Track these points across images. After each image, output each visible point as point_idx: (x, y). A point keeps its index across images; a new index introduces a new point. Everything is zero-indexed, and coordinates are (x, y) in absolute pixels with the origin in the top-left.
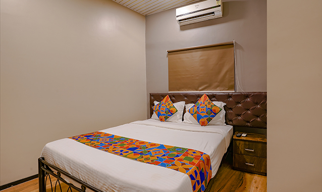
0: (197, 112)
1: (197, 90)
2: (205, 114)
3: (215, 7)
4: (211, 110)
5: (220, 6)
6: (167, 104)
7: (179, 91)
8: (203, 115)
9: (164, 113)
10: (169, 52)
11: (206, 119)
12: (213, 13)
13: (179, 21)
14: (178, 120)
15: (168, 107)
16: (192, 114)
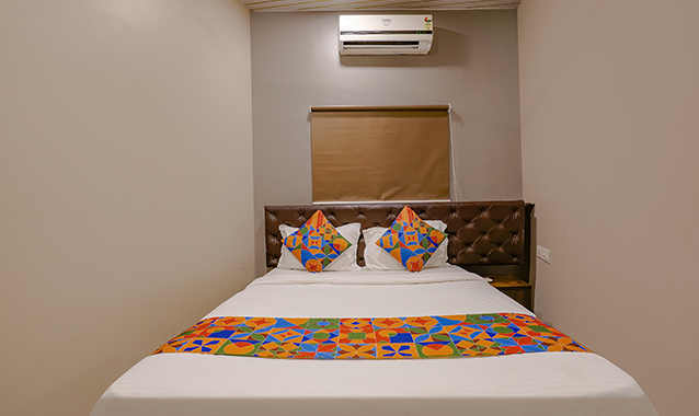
0: (401, 244)
1: (378, 199)
2: (418, 247)
3: (422, 32)
4: (428, 238)
5: (430, 32)
6: (322, 230)
7: (337, 200)
8: (413, 249)
9: (319, 251)
10: (313, 111)
11: (419, 256)
12: (417, 43)
13: (346, 43)
14: (350, 265)
15: (328, 237)
16: (388, 250)
